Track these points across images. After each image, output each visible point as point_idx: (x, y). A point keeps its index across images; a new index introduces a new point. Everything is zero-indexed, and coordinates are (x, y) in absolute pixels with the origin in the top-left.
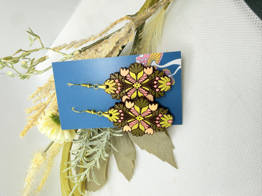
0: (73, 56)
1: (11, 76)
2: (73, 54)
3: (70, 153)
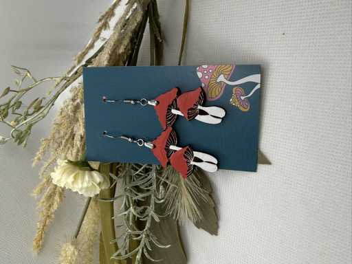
2: (76, 73)
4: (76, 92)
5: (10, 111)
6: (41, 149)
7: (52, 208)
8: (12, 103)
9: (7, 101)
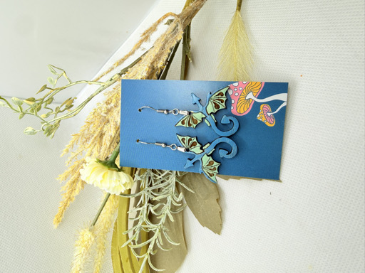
0: (112, 81)
1: (31, 133)
2: (111, 79)
3: (128, 215)
4: (110, 96)
5: (43, 105)
6: (70, 143)
7: (73, 193)
8: (46, 99)
9: (42, 97)
